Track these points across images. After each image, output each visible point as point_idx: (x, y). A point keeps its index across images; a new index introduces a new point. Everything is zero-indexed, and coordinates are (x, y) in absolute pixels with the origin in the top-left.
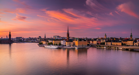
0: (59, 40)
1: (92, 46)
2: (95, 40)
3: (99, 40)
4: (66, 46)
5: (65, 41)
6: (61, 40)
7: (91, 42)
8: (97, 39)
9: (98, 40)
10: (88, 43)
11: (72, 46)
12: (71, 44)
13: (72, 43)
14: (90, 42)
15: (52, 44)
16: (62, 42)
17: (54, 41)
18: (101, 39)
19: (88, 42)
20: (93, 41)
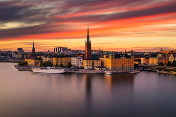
0: (67, 56)
1: (147, 69)
2: (154, 55)
3: (164, 55)
4: (83, 68)
5: (82, 59)
6: (71, 56)
7: (143, 60)
8: (158, 53)
9: (160, 55)
10: (137, 63)
11: (98, 69)
12: (95, 65)
13: (97, 63)
14: (140, 61)
15: (50, 64)
16: (74, 61)
17: (54, 59)
18: (170, 53)
19: (135, 60)
20: (147, 58)
